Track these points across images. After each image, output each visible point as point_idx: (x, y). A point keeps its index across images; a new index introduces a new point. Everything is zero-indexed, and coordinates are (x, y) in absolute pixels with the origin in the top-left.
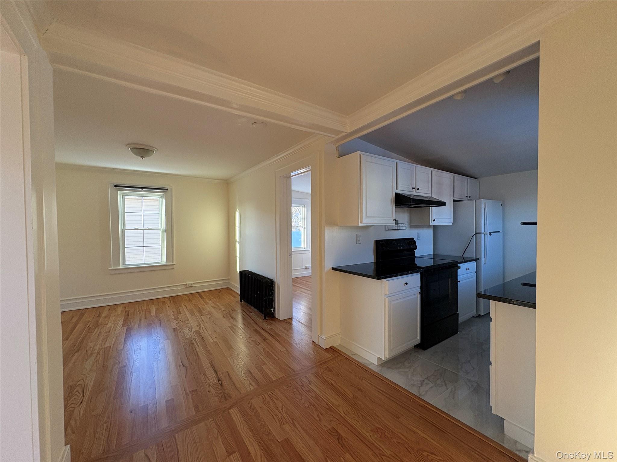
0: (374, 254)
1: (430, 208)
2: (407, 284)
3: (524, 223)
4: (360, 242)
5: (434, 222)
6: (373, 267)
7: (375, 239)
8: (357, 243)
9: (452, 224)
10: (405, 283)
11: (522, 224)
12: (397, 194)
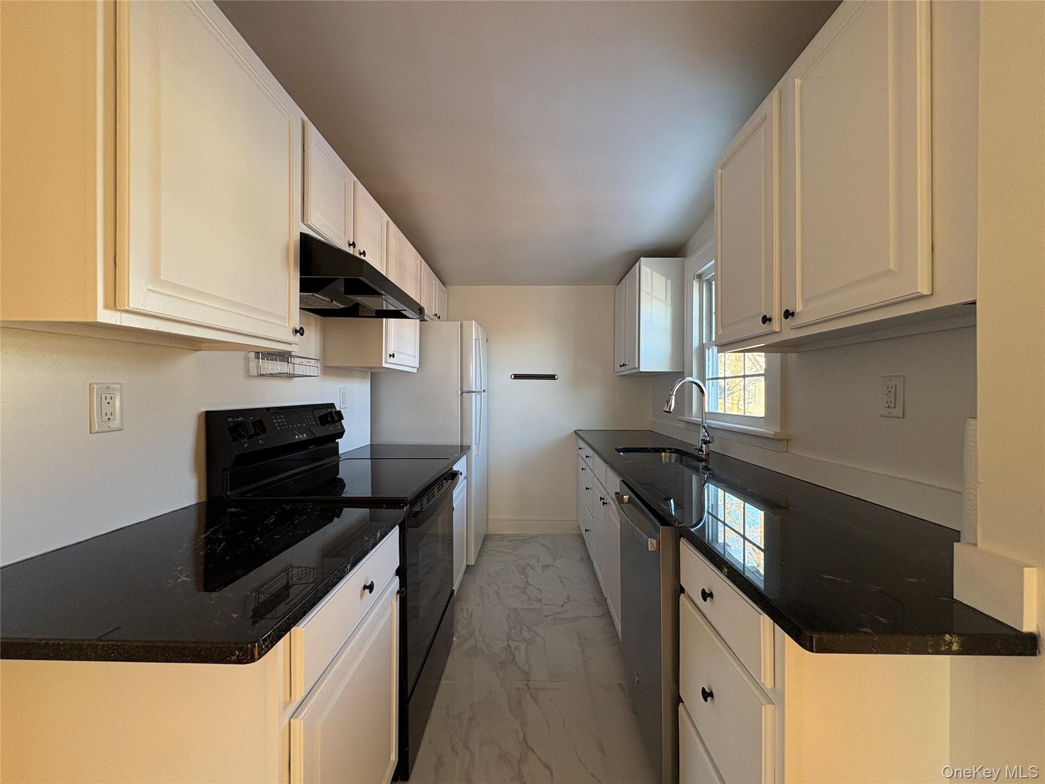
0: (197, 471)
1: (383, 320)
2: (370, 588)
3: (517, 377)
4: (116, 424)
5: (392, 360)
6: (191, 525)
7: (205, 409)
8: (96, 428)
9: (415, 371)
10: (365, 587)
11: (512, 378)
12: (304, 237)
